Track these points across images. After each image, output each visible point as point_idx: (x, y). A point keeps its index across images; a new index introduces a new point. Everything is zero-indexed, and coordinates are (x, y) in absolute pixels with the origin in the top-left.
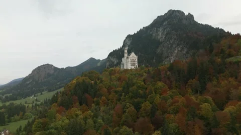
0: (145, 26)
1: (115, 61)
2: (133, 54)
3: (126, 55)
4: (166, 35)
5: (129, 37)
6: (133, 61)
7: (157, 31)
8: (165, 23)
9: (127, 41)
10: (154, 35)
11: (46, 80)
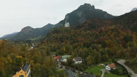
0: (75, 10)
1: (62, 25)
2: (68, 23)
3: (66, 23)
4: (82, 15)
5: (68, 14)
6: (68, 25)
7: (79, 13)
8: (82, 10)
9: (67, 16)
10: (78, 14)
11: (28, 34)
